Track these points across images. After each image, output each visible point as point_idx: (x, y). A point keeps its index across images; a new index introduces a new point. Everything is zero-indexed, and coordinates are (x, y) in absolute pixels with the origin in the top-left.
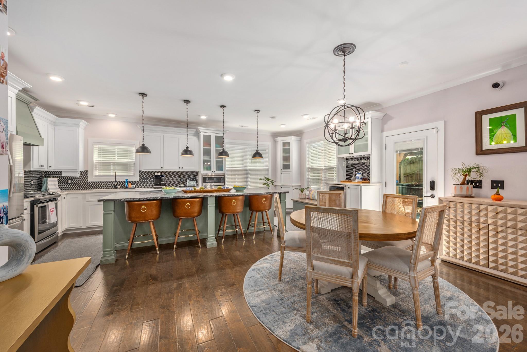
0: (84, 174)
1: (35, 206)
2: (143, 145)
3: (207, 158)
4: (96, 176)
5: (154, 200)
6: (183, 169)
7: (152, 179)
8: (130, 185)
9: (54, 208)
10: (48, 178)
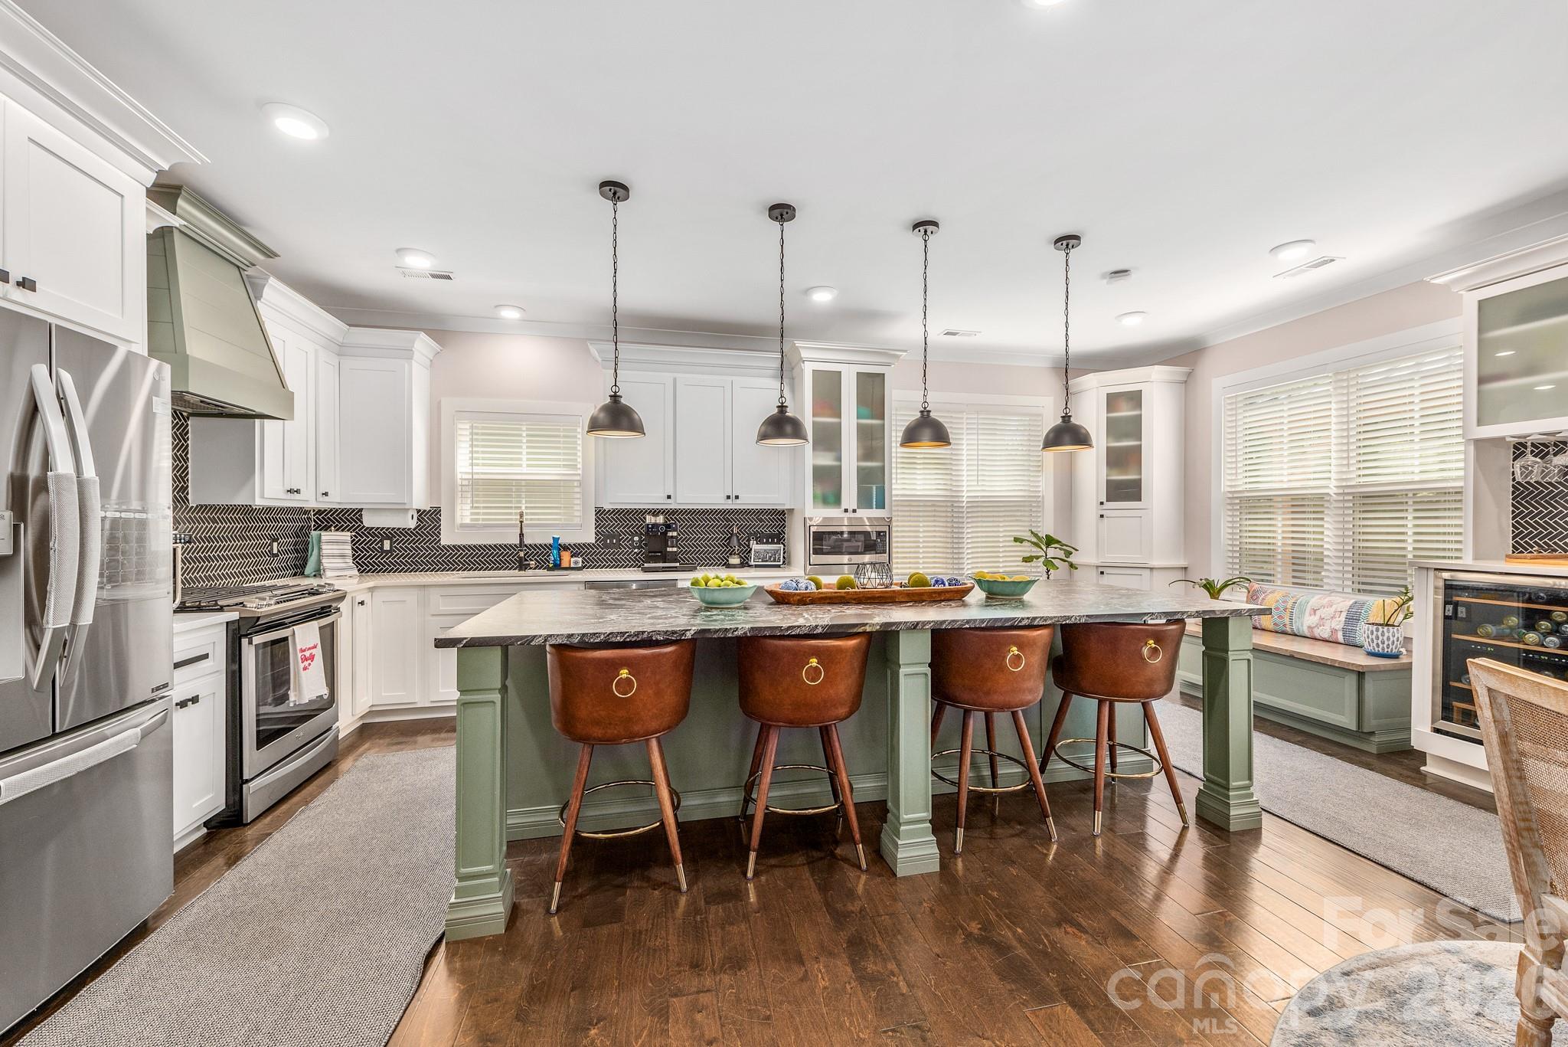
0: (430, 519)
1: (245, 641)
2: (615, 397)
3: (826, 460)
4: (463, 526)
5: (667, 643)
6: (738, 501)
7: (636, 538)
8: (566, 559)
9: (315, 647)
10: (323, 533)
